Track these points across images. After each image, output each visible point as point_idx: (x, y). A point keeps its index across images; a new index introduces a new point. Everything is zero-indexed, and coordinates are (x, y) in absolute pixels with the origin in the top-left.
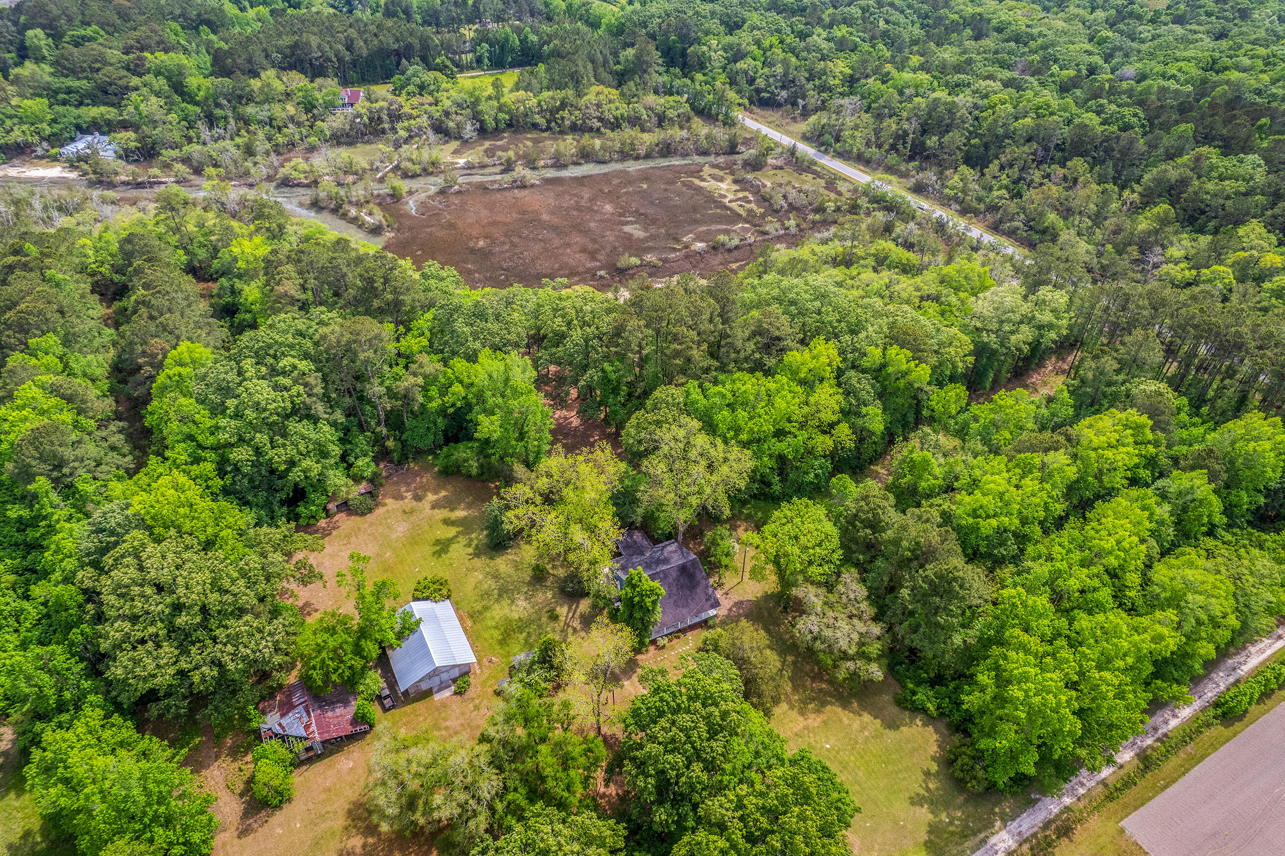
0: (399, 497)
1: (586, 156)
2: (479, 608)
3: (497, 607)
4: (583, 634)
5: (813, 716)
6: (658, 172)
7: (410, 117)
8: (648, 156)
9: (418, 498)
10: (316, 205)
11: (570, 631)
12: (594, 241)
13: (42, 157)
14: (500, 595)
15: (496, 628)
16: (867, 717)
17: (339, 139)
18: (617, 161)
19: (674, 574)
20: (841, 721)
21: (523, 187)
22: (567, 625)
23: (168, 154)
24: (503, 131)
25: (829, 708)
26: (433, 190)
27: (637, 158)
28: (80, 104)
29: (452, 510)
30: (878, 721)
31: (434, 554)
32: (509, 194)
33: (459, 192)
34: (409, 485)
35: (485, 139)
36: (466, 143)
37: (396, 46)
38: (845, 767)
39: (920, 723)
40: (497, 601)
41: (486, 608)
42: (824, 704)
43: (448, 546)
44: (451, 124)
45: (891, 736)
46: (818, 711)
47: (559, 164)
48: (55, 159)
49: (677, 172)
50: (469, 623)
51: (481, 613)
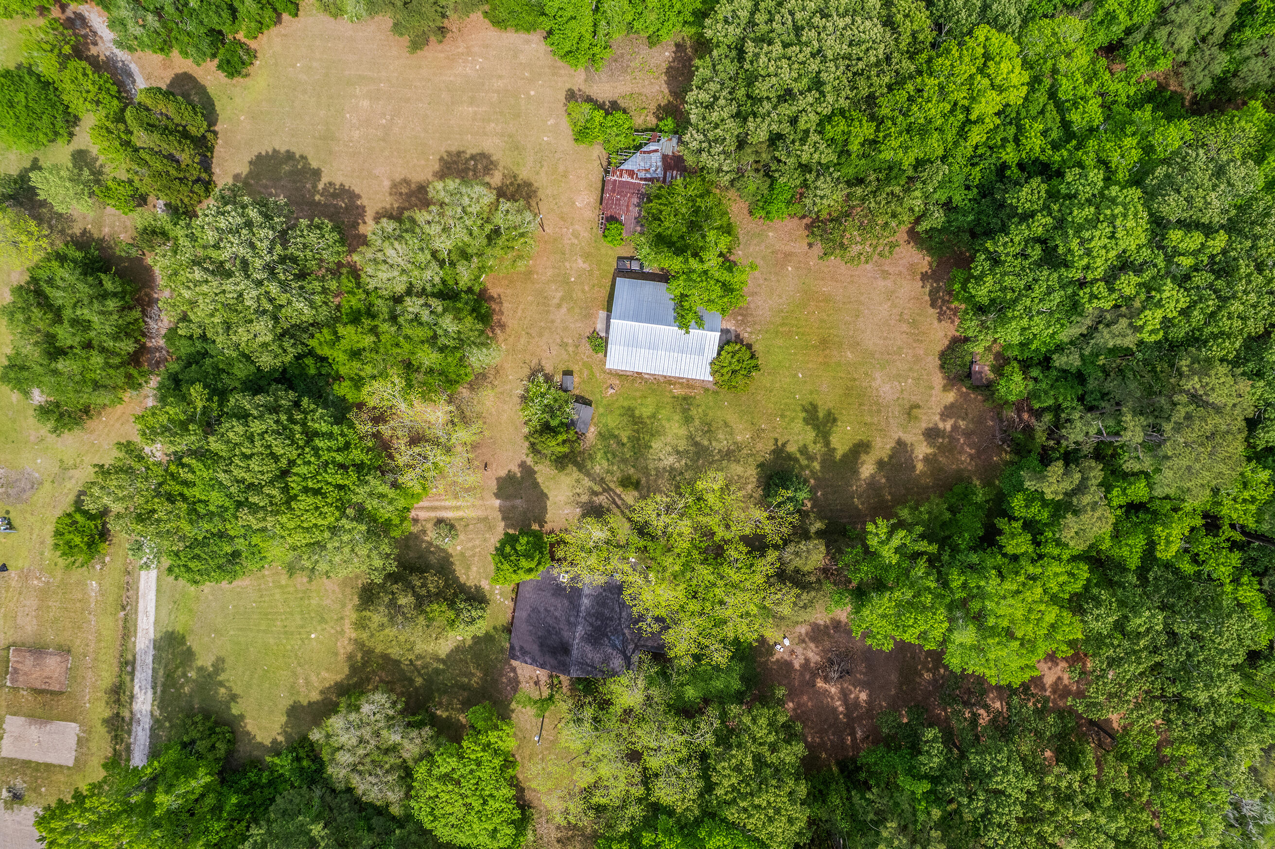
0: (948, 412)
2: (693, 412)
3: (683, 432)
4: (584, 498)
5: (350, 648)
9: (931, 434)
11: (597, 488)
14: (696, 444)
15: (653, 416)
16: (315, 696)
19: (566, 634)
20: (327, 670)
22: (607, 490)
25: (346, 671)
29: (880, 464)
30: (305, 703)
31: (815, 407)
34: (968, 434)
38: (286, 633)
39: (280, 738)
40: (691, 437)
41: (688, 420)
42: (354, 670)
43: (816, 427)
45: (285, 703)
46: (350, 657)
50: (678, 391)
51: (685, 411)
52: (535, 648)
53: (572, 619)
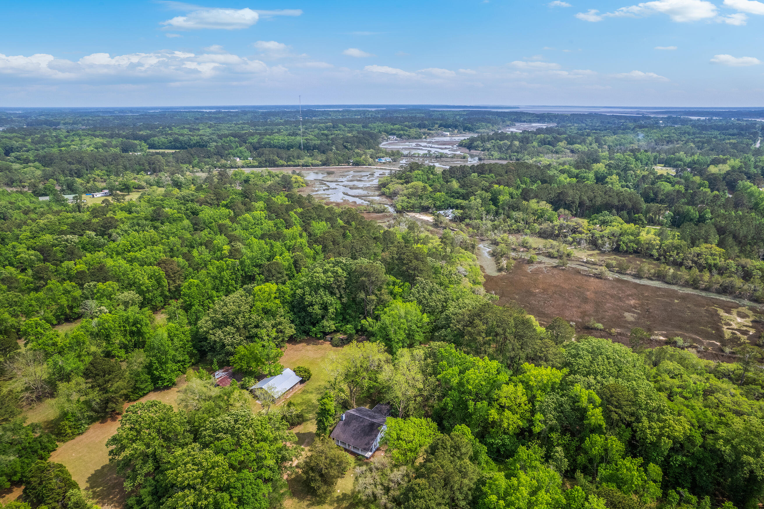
1: (660, 277)
6: (700, 298)
7: (581, 233)
8: (707, 289)
10: (493, 254)
12: (597, 311)
13: (431, 213)
17: (543, 235)
18: (679, 285)
21: (601, 278)
23: (467, 221)
24: (630, 253)
26: (555, 264)
27: (696, 288)
28: (458, 198)
32: (586, 278)
33: (563, 270)
35: (616, 254)
36: (603, 253)
37: (617, 204)
41: (311, 393)
44: (600, 241)
47: (638, 276)
48: (433, 214)
49: (715, 302)
51: (308, 392)
52: (368, 438)
53: (361, 420)
